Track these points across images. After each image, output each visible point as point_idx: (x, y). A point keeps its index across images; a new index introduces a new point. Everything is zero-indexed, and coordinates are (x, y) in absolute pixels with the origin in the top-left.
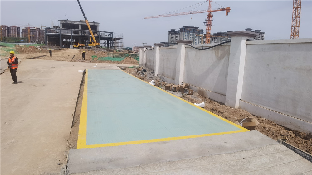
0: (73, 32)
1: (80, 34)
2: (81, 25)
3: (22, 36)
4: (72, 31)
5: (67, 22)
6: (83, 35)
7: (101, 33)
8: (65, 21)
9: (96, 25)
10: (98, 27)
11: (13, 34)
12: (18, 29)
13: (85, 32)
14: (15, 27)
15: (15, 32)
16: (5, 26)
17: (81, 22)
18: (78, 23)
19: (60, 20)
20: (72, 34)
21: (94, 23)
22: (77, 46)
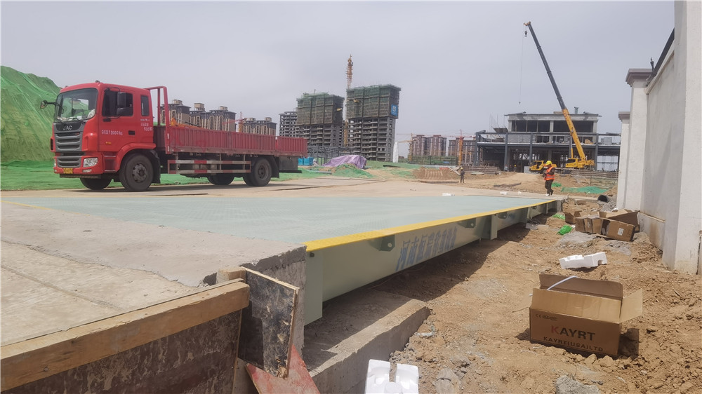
0: (534, 138)
1: (551, 142)
2: (555, 122)
3: (449, 154)
4: (532, 137)
5: (524, 118)
6: (556, 143)
7: (600, 137)
8: (520, 115)
9: (590, 119)
10: (594, 124)
11: (434, 150)
12: (443, 141)
13: (563, 137)
14: (438, 136)
15: (437, 146)
16: (421, 137)
17: (555, 115)
18: (547, 118)
19: (509, 115)
20: (531, 142)
21: (586, 115)
22: (538, 168)
